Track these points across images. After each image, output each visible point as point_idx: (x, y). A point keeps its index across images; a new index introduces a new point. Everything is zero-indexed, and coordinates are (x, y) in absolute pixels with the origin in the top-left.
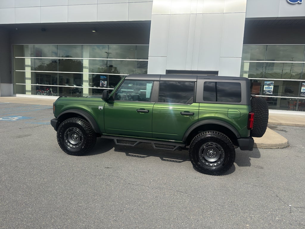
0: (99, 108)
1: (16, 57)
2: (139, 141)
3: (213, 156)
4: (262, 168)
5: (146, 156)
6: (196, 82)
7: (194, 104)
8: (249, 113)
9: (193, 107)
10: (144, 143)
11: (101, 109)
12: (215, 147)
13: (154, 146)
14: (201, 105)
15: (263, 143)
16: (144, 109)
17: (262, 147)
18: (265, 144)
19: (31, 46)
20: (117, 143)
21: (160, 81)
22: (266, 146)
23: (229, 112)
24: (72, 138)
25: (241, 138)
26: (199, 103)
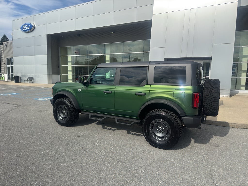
0: (79, 90)
1: (62, 56)
2: (106, 116)
3: (162, 131)
4: (218, 146)
5: (117, 129)
6: (148, 67)
7: (146, 86)
8: (193, 93)
9: (145, 89)
10: (111, 118)
11: (80, 91)
12: (162, 123)
13: (116, 121)
14: (152, 86)
15: (236, 123)
16: (108, 91)
17: (234, 126)
18: (238, 124)
19: (72, 47)
20: (91, 117)
21: (121, 67)
22: (239, 126)
23: (174, 93)
24: (62, 112)
25: (186, 116)
26: (151, 85)
